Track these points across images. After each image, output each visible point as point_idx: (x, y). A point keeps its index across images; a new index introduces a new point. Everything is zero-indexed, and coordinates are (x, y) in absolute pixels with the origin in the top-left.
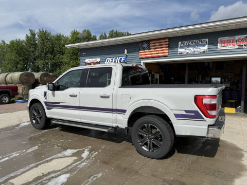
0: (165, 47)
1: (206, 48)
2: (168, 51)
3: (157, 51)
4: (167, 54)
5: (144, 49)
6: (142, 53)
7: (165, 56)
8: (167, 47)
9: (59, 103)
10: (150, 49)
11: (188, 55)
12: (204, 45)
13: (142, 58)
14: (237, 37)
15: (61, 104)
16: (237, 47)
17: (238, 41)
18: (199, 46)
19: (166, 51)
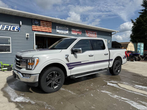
0: (50, 27)
1: (67, 32)
2: (51, 30)
3: (45, 28)
4: (51, 31)
5: (36, 25)
6: (35, 27)
7: (50, 32)
8: (51, 27)
9: (80, 62)
10: (40, 26)
11: (61, 34)
12: (67, 31)
13: (35, 31)
14: (77, 30)
15: (82, 63)
16: (77, 34)
17: (77, 31)
18: (65, 30)
19: (50, 29)
